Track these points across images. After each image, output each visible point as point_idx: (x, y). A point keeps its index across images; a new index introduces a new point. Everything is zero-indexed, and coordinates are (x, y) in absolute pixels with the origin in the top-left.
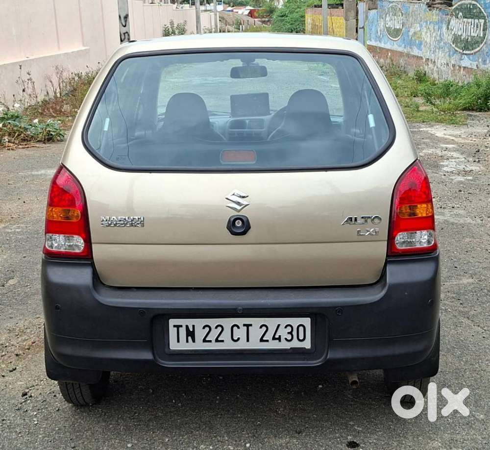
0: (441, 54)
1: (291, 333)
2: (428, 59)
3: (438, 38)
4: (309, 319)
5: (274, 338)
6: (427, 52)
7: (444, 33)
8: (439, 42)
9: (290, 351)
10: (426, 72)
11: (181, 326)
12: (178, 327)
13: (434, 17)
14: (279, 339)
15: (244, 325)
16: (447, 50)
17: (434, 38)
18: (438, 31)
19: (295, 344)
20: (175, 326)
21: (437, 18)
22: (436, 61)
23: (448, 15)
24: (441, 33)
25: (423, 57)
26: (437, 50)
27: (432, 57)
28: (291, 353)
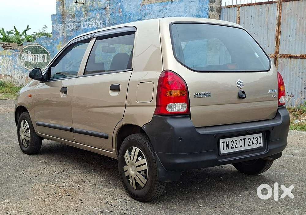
0: (17, 72)
1: (257, 141)
2: (6, 75)
3: (13, 64)
4: (262, 134)
5: (252, 144)
6: (5, 71)
7: (18, 61)
8: (14, 66)
9: (257, 149)
10: (5, 82)
11: (224, 142)
12: (223, 142)
13: (9, 53)
14: (254, 144)
15: (244, 139)
16: (21, 70)
17: (10, 64)
18: (13, 60)
19: (259, 145)
20: (222, 142)
21: (11, 53)
22: (13, 76)
23: (20, 52)
24: (15, 62)
25: (2, 74)
26: (13, 70)
27: (10, 74)
28: (258, 149)
